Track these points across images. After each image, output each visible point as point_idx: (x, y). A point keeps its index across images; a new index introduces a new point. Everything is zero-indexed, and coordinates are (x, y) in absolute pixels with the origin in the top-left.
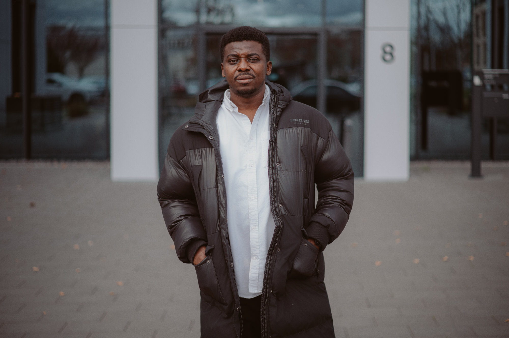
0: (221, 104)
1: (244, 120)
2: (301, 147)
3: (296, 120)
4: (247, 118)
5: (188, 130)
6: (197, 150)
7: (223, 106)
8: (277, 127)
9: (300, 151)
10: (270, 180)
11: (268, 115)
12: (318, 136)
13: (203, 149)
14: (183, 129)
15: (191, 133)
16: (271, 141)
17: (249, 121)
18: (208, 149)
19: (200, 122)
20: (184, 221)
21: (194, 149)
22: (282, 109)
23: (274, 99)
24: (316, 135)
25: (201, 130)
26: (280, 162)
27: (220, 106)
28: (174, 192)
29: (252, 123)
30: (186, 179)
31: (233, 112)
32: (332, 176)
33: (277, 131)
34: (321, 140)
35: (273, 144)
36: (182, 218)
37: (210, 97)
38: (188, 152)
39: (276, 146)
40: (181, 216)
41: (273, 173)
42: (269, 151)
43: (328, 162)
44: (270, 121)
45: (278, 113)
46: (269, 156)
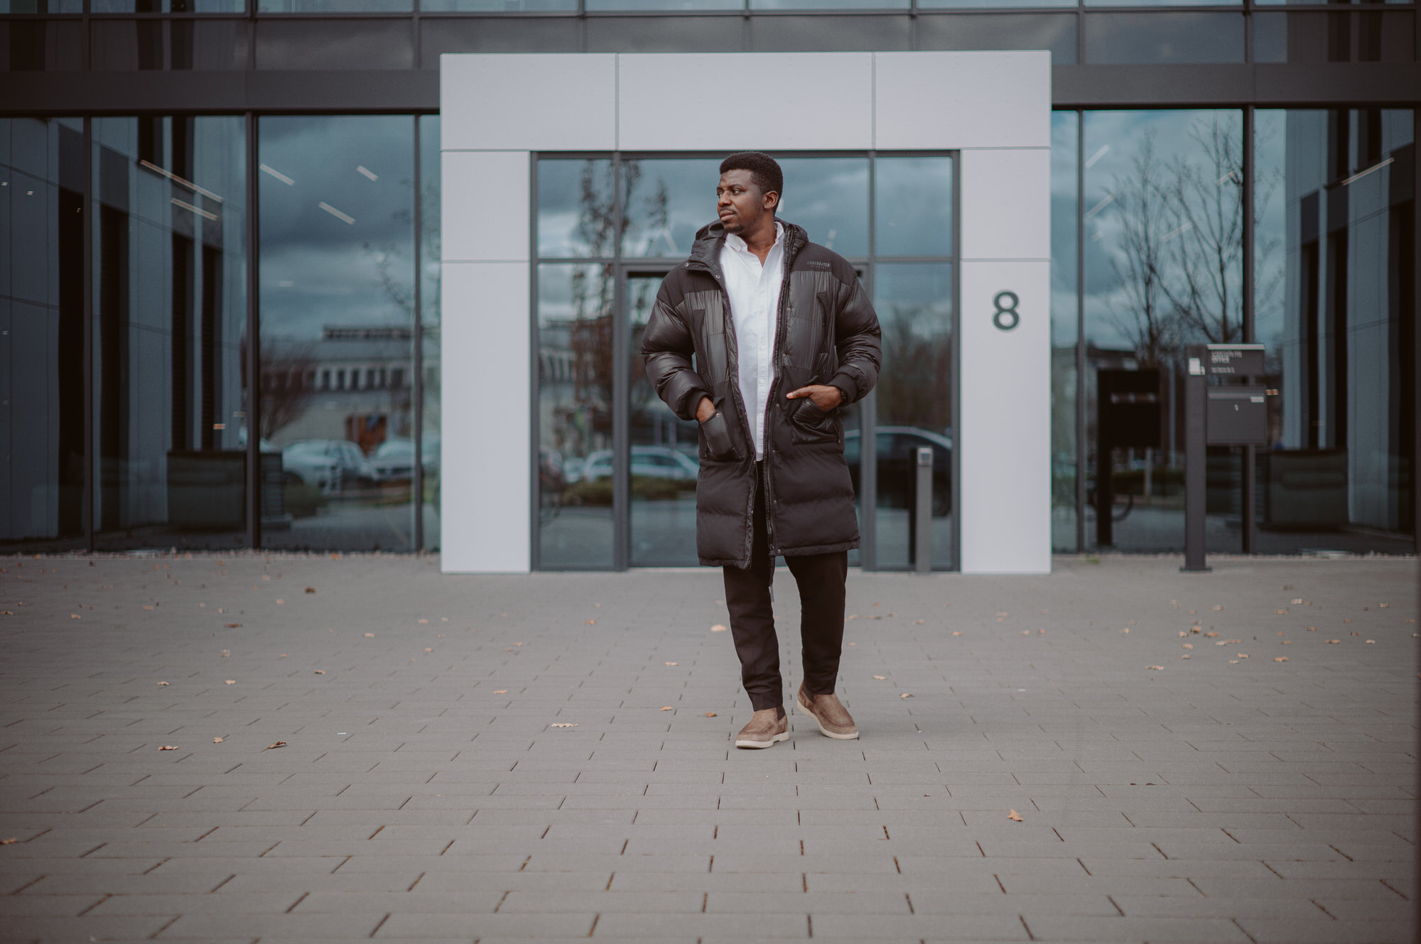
0: (725, 242)
1: (753, 262)
2: (817, 293)
3: (813, 263)
4: (757, 258)
5: (689, 269)
6: (698, 294)
7: (727, 244)
8: (790, 269)
9: (815, 297)
10: (777, 325)
11: (782, 253)
12: (841, 282)
13: (707, 292)
14: (682, 267)
15: (692, 273)
16: (784, 282)
17: (759, 263)
18: (713, 292)
19: (702, 260)
20: (680, 372)
21: (695, 292)
22: (798, 248)
23: (790, 235)
24: (838, 281)
25: (705, 269)
26: (791, 308)
27: (723, 246)
28: (667, 342)
29: (763, 265)
30: (683, 330)
31: (741, 251)
32: (855, 331)
33: (790, 272)
34: (844, 287)
35: (786, 285)
36: (677, 370)
37: (710, 233)
38: (687, 295)
39: (789, 289)
40: (674, 368)
41: (781, 319)
42: (781, 293)
43: (853, 314)
44: (785, 260)
45: (794, 253)
46: (780, 298)
